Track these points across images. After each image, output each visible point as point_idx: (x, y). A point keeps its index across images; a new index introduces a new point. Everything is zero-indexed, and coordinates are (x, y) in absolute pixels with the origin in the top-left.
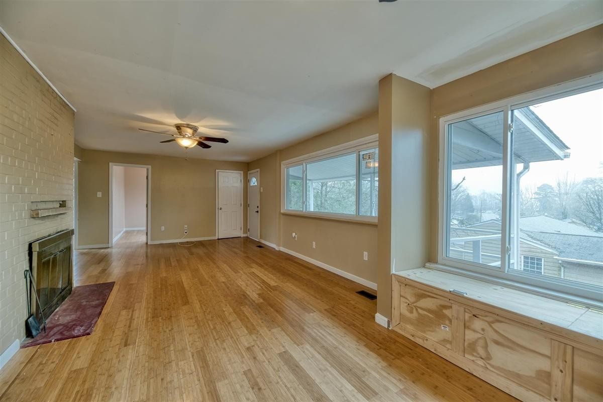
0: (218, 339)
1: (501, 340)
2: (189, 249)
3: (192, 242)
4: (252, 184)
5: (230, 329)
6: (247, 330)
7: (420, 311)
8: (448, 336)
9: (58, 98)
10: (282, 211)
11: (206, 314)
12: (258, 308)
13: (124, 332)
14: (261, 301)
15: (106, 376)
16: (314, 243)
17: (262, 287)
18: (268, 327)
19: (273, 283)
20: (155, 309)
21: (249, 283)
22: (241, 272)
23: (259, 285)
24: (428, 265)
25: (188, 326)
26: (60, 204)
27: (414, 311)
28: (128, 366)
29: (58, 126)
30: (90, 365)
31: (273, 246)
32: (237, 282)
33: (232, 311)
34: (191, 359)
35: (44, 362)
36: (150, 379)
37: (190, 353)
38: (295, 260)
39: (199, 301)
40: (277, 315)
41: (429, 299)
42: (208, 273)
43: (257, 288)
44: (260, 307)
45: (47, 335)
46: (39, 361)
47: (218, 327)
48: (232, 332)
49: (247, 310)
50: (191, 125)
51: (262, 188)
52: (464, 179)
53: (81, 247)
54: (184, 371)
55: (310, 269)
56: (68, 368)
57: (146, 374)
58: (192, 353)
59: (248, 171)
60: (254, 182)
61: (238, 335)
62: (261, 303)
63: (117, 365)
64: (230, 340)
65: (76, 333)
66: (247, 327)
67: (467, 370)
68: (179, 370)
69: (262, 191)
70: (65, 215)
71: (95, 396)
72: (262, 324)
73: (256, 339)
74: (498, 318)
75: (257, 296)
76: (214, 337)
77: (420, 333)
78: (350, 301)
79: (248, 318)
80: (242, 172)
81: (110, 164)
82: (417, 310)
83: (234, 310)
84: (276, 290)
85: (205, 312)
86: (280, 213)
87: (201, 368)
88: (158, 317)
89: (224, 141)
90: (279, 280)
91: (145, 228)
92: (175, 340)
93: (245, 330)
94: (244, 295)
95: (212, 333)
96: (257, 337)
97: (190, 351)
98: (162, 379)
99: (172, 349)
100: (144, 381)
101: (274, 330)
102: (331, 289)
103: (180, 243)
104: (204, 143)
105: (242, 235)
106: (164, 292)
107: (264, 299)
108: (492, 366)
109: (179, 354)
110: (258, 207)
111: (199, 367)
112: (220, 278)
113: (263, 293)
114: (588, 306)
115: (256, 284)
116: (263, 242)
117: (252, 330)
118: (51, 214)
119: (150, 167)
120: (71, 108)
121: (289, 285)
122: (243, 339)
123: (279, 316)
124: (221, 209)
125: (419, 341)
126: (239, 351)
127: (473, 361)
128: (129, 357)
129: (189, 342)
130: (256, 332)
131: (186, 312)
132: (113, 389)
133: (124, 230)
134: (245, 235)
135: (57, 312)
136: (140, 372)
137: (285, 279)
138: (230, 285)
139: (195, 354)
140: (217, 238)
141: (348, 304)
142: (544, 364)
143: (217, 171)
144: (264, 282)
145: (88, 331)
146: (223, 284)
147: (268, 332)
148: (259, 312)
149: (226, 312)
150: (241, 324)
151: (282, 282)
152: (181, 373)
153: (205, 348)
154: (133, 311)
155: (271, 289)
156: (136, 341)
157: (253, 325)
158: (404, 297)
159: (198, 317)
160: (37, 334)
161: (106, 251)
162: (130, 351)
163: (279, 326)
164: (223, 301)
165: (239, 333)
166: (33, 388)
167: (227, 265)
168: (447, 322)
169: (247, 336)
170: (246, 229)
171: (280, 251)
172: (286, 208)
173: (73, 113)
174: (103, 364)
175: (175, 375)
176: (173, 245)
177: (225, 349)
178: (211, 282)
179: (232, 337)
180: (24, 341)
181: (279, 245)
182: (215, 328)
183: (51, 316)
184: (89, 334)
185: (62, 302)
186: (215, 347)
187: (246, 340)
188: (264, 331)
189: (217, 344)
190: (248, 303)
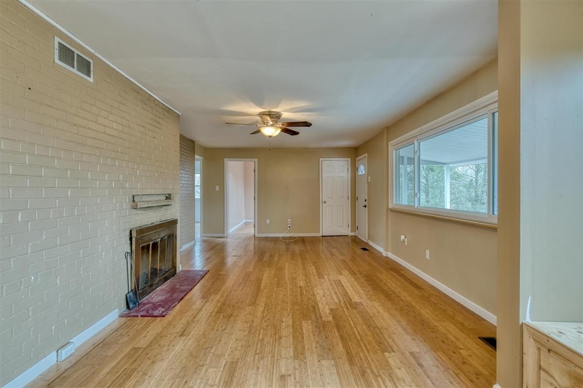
0: (258, 354)
2: (288, 244)
3: (294, 238)
4: (360, 173)
5: (277, 345)
6: (294, 352)
9: (161, 105)
10: (390, 207)
11: (263, 321)
12: (321, 326)
13: (188, 321)
14: (330, 318)
15: (151, 360)
16: (428, 252)
17: (340, 301)
18: (320, 355)
19: (356, 299)
20: (224, 304)
21: (328, 292)
22: (326, 279)
23: (338, 298)
25: (240, 330)
26: (166, 197)
28: (170, 358)
29: (161, 129)
30: (148, 347)
31: (381, 249)
32: (315, 289)
33: (291, 325)
34: (222, 369)
35: (123, 334)
36: (178, 378)
37: (224, 361)
38: (402, 272)
39: (266, 304)
40: (340, 343)
42: (292, 273)
43: (334, 301)
44: (323, 327)
45: (139, 310)
46: (121, 331)
47: (267, 339)
48: (276, 349)
49: (307, 327)
50: (273, 112)
51: (369, 177)
53: (205, 235)
54: (207, 380)
55: (418, 287)
56: (133, 345)
57: (178, 371)
58: (227, 362)
59: (357, 157)
60: (362, 170)
61: (281, 356)
62: (328, 322)
63: (163, 354)
64: (270, 357)
65: (156, 313)
66: (295, 348)
68: (205, 376)
69: (369, 181)
70: (171, 206)
71: (133, 379)
72: (315, 350)
73: (297, 367)
75: (328, 311)
76: (256, 349)
78: (460, 349)
79: (303, 338)
80: (349, 159)
81: (225, 159)
83: (294, 322)
84: (356, 308)
85: (264, 317)
86: (388, 209)
87: (224, 382)
88: (220, 313)
89: (307, 124)
90: (367, 295)
91: (253, 221)
92: (220, 342)
93: (292, 352)
94: (314, 307)
95: (257, 344)
96: (300, 365)
97: (226, 359)
98: (186, 382)
99: (212, 351)
100: (172, 378)
101: (324, 362)
102: (436, 324)
103: (282, 237)
104: (290, 129)
105: (350, 234)
106: (241, 288)
107: (334, 318)
109: (215, 358)
110: (366, 201)
111: (222, 381)
112: (299, 281)
113: (337, 309)
115: (335, 297)
116: (371, 243)
117: (299, 354)
118: (150, 206)
119: (256, 160)
120: (175, 112)
121: (376, 304)
122: (283, 362)
123: (340, 344)
124: (325, 202)
126: (271, 376)
128: (177, 348)
129: (231, 348)
130: (302, 358)
131: (247, 314)
132: (147, 377)
133: (244, 221)
134: (353, 234)
135: (157, 290)
136: (174, 367)
137: (376, 295)
138: (306, 291)
139: (228, 365)
140: (321, 235)
141: (454, 352)
143: (320, 159)
144: (346, 294)
145: (164, 314)
146: (299, 289)
147: (316, 362)
148: (320, 333)
149: (284, 324)
150: (291, 342)
151: (369, 299)
152: (205, 381)
153: (240, 360)
154: (206, 302)
155: (350, 305)
156: (191, 333)
157: (304, 347)
158: (546, 372)
159: (255, 322)
160: (134, 308)
161: (222, 240)
162: (181, 342)
163: (333, 358)
164: (289, 309)
165: (283, 352)
166: (105, 355)
167: (315, 267)
169: (290, 360)
170: (354, 227)
171: (387, 257)
172: (394, 202)
173: (178, 116)
174: (156, 348)
175: (199, 381)
176: (276, 240)
177: (258, 368)
178: (288, 285)
179: (273, 357)
180: (124, 311)
181: (386, 250)
182: (263, 339)
183: (151, 294)
184: (164, 316)
185: (164, 282)
186: (250, 363)
187: (285, 365)
188: (312, 359)
189: (254, 360)
190: (313, 317)
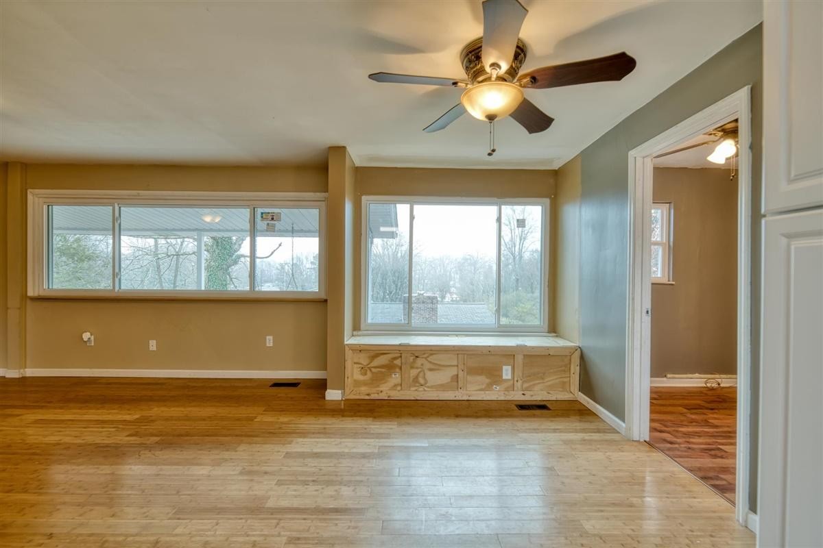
1: (433, 367)
7: (373, 370)
8: (399, 381)
17: (116, 427)
19: (127, 416)
21: (72, 433)
24: (355, 333)
27: (368, 372)
41: (382, 356)
43: (109, 431)
52: (280, 245)
67: (413, 399)
74: (431, 352)
77: (374, 390)
78: (276, 395)
82: (370, 370)
84: (154, 421)
86: (25, 297)
90: (128, 410)
94: (103, 447)
108: (428, 387)
114: (457, 335)
115: (93, 429)
125: (374, 396)
127: (416, 390)
141: (278, 398)
142: (453, 371)
155: (141, 423)
158: (358, 363)
168: (398, 370)
171: (24, 377)
172: (46, 286)
181: (21, 366)
